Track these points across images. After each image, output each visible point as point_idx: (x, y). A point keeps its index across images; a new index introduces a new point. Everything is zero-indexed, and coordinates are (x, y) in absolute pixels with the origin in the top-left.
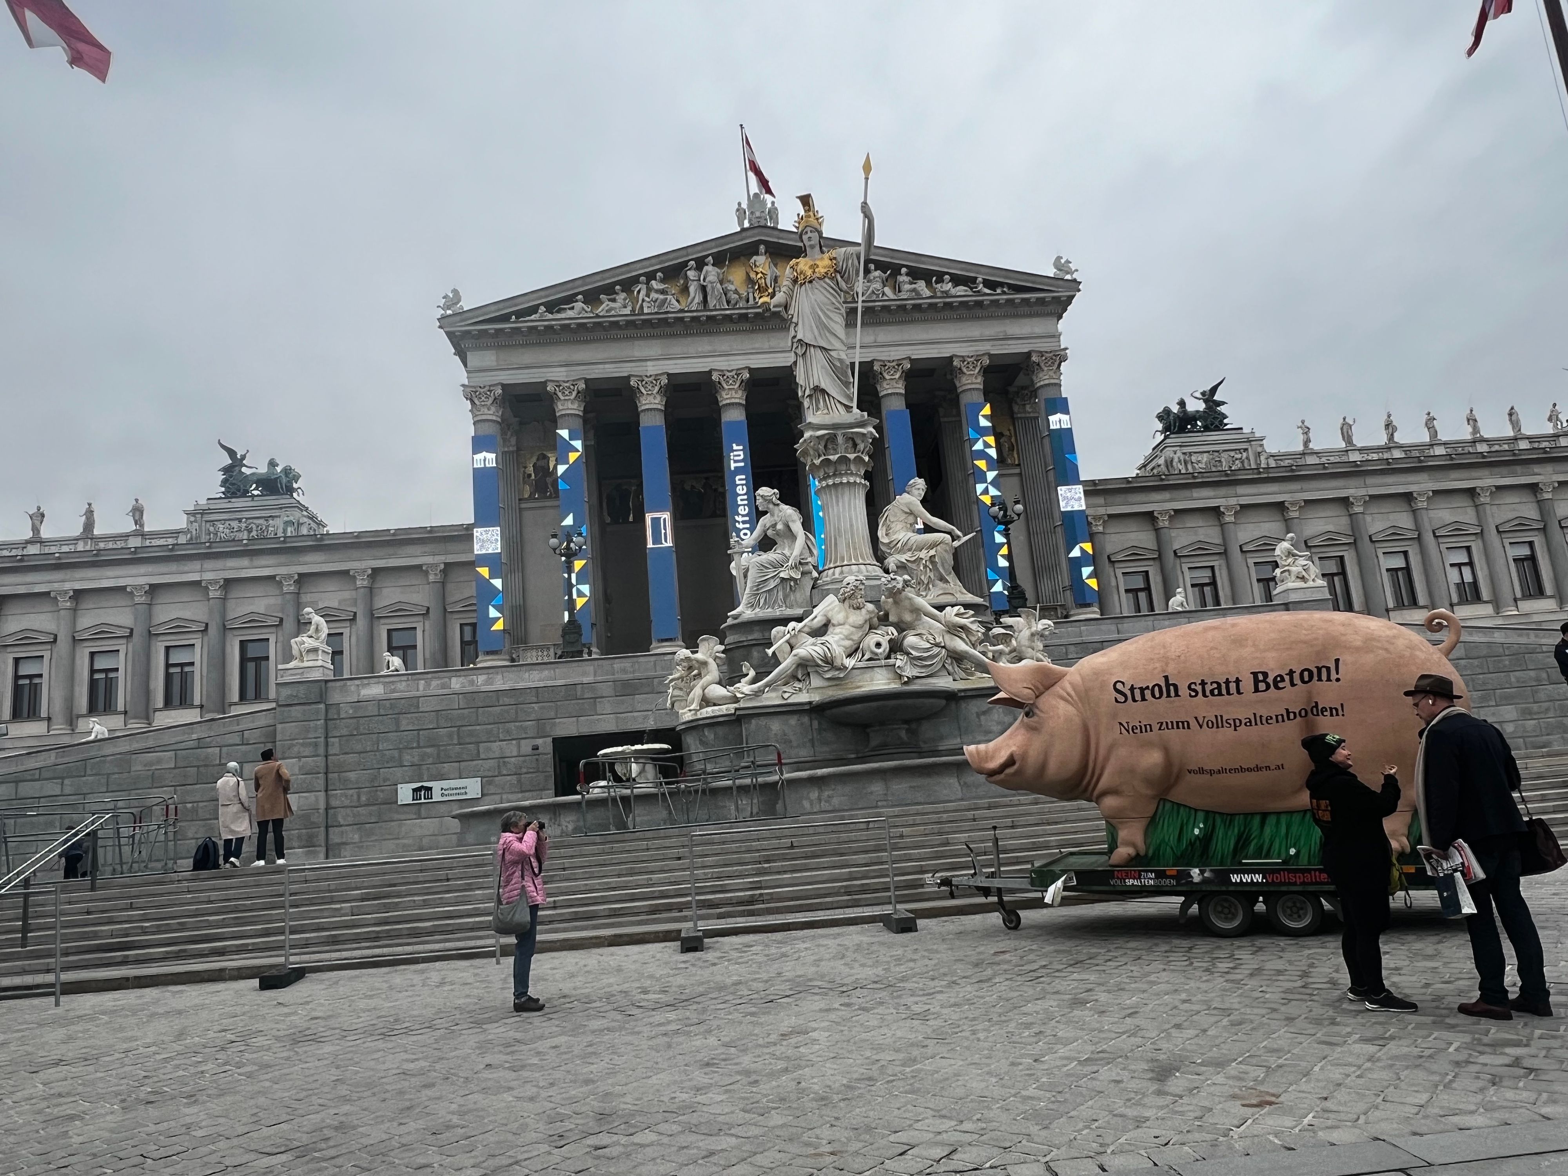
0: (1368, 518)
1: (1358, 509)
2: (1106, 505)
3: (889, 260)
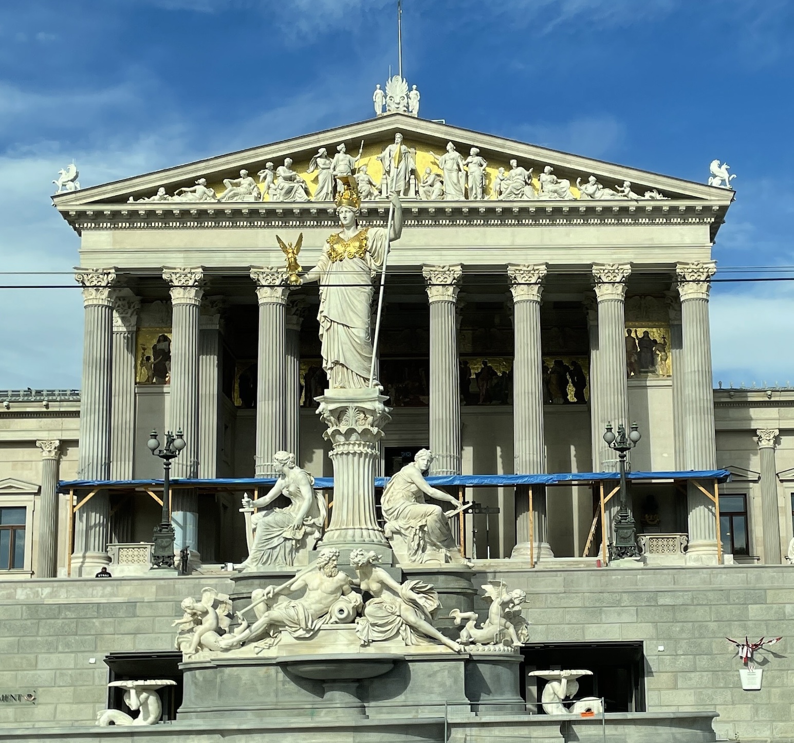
3: (532, 157)
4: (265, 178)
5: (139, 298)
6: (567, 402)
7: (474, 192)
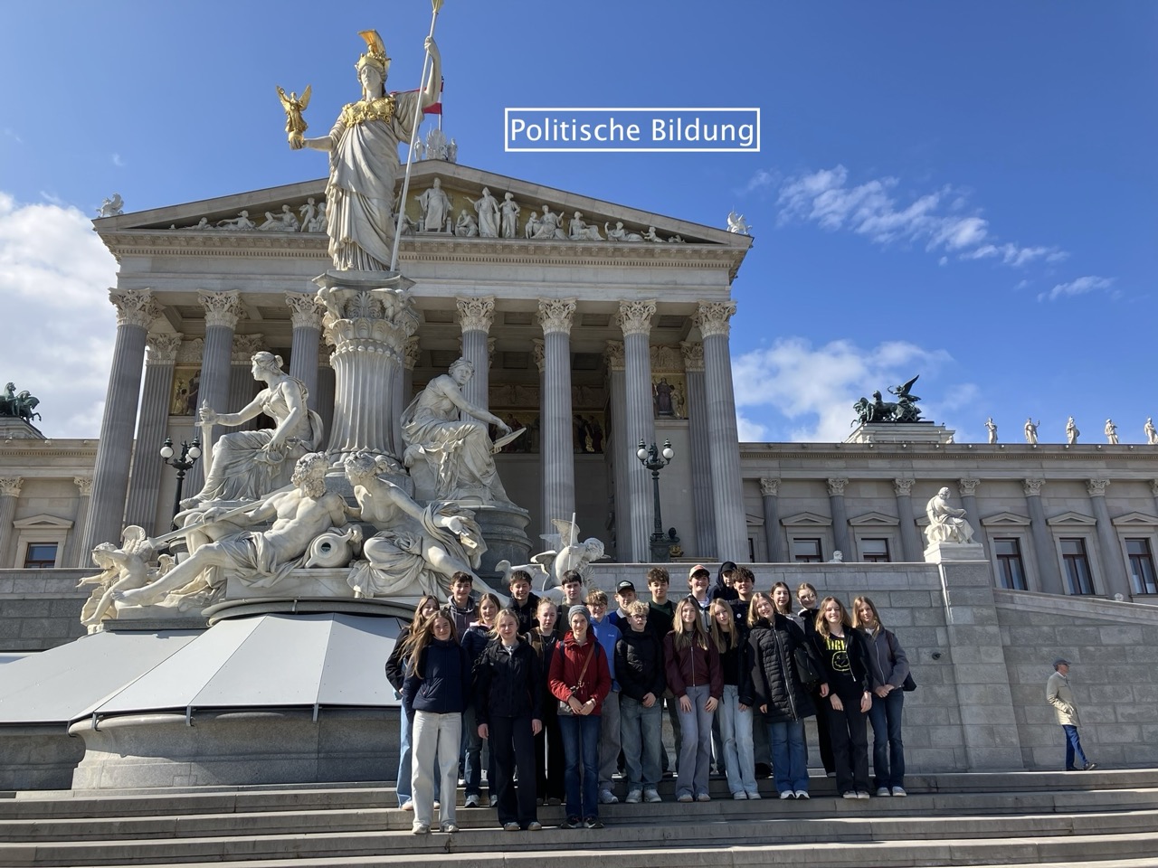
0: (1045, 502)
1: (1033, 492)
2: (780, 468)
3: (563, 203)
4: (307, 211)
5: (180, 334)
6: (585, 451)
7: (508, 231)
